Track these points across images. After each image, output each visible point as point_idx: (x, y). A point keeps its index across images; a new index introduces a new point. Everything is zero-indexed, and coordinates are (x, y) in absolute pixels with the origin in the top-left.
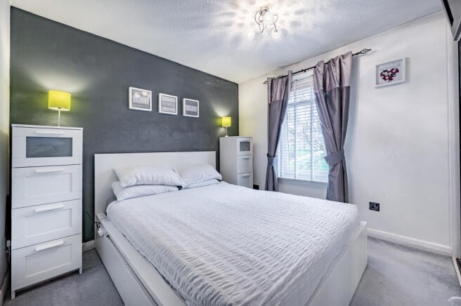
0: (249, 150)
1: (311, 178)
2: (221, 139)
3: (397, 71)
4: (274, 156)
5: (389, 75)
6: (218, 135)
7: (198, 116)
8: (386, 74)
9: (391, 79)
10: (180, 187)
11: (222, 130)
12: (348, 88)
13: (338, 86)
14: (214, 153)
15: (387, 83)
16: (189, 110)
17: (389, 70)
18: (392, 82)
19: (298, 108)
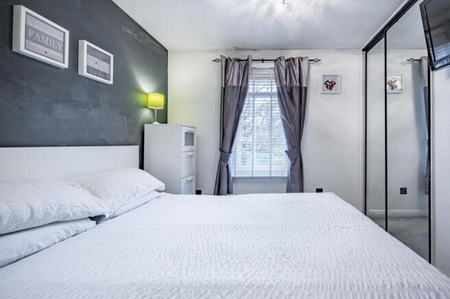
0: (193, 144)
1: (270, 174)
2: (147, 127)
3: (335, 83)
4: (230, 152)
5: (330, 85)
6: (140, 121)
7: (111, 82)
8: (328, 83)
9: (331, 89)
10: (97, 219)
11: (146, 113)
12: (306, 88)
13: (298, 85)
14: (136, 148)
15: (328, 91)
16: (93, 65)
17: (330, 81)
18: (332, 91)
19: (258, 99)
